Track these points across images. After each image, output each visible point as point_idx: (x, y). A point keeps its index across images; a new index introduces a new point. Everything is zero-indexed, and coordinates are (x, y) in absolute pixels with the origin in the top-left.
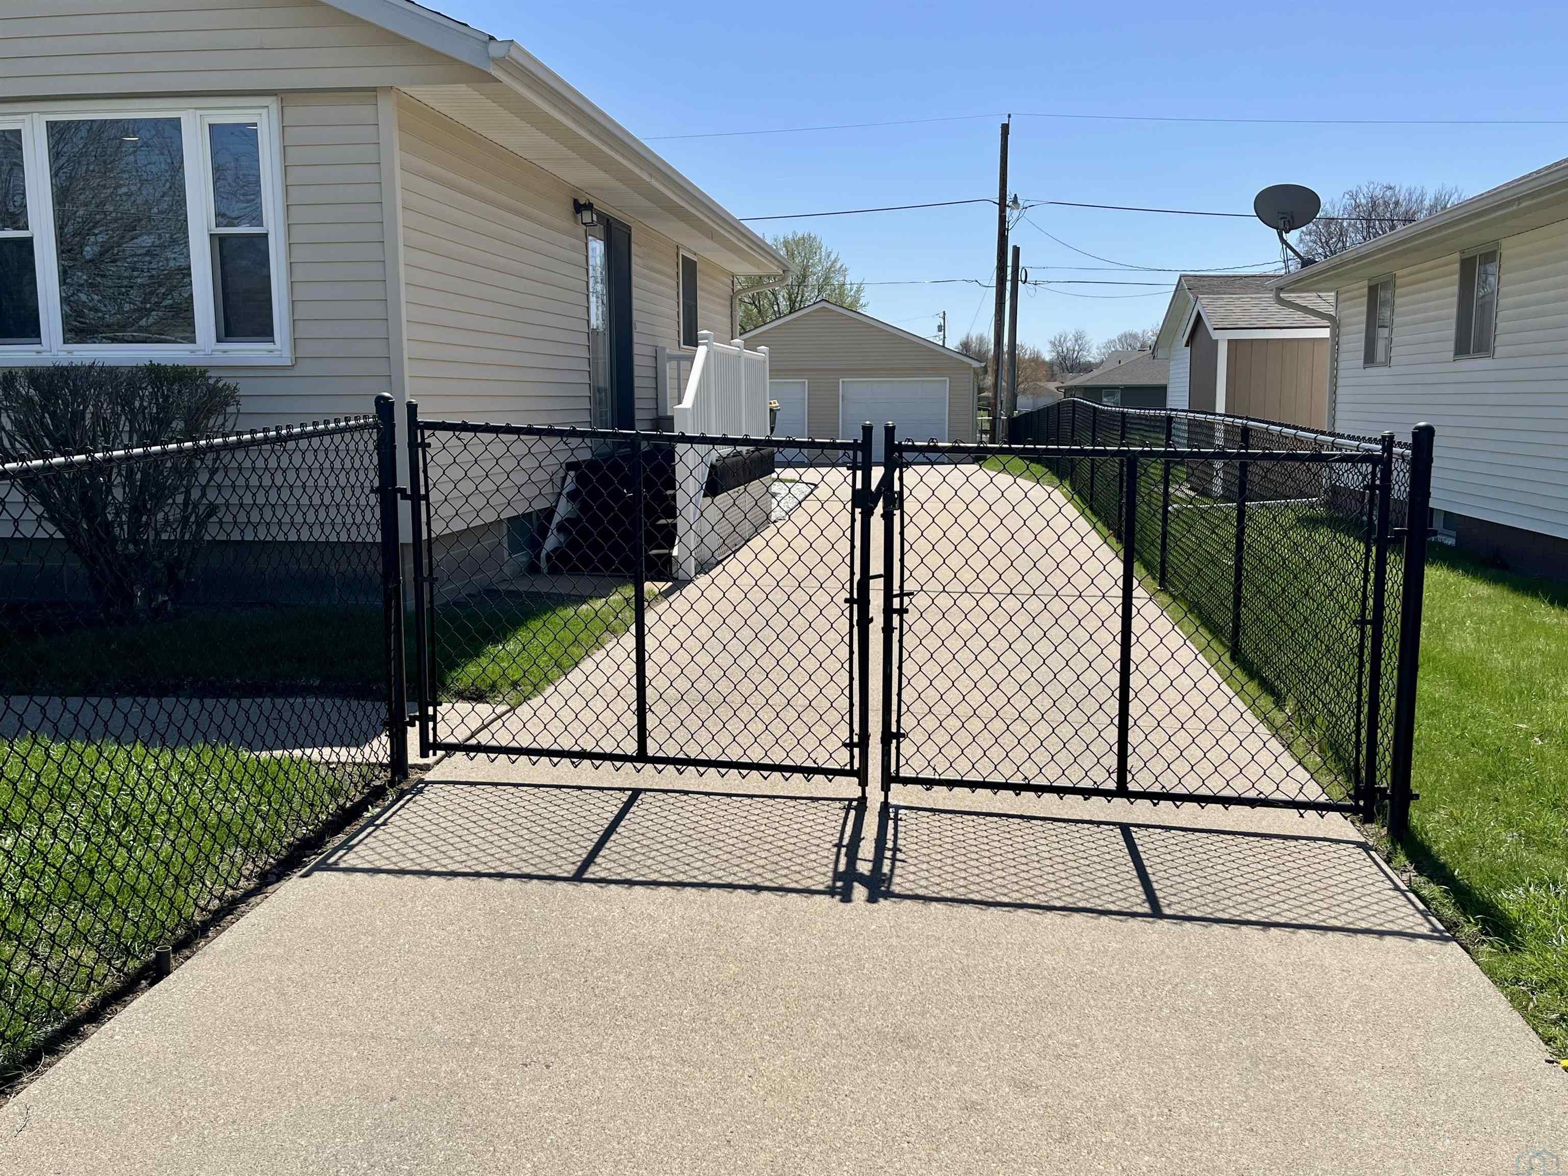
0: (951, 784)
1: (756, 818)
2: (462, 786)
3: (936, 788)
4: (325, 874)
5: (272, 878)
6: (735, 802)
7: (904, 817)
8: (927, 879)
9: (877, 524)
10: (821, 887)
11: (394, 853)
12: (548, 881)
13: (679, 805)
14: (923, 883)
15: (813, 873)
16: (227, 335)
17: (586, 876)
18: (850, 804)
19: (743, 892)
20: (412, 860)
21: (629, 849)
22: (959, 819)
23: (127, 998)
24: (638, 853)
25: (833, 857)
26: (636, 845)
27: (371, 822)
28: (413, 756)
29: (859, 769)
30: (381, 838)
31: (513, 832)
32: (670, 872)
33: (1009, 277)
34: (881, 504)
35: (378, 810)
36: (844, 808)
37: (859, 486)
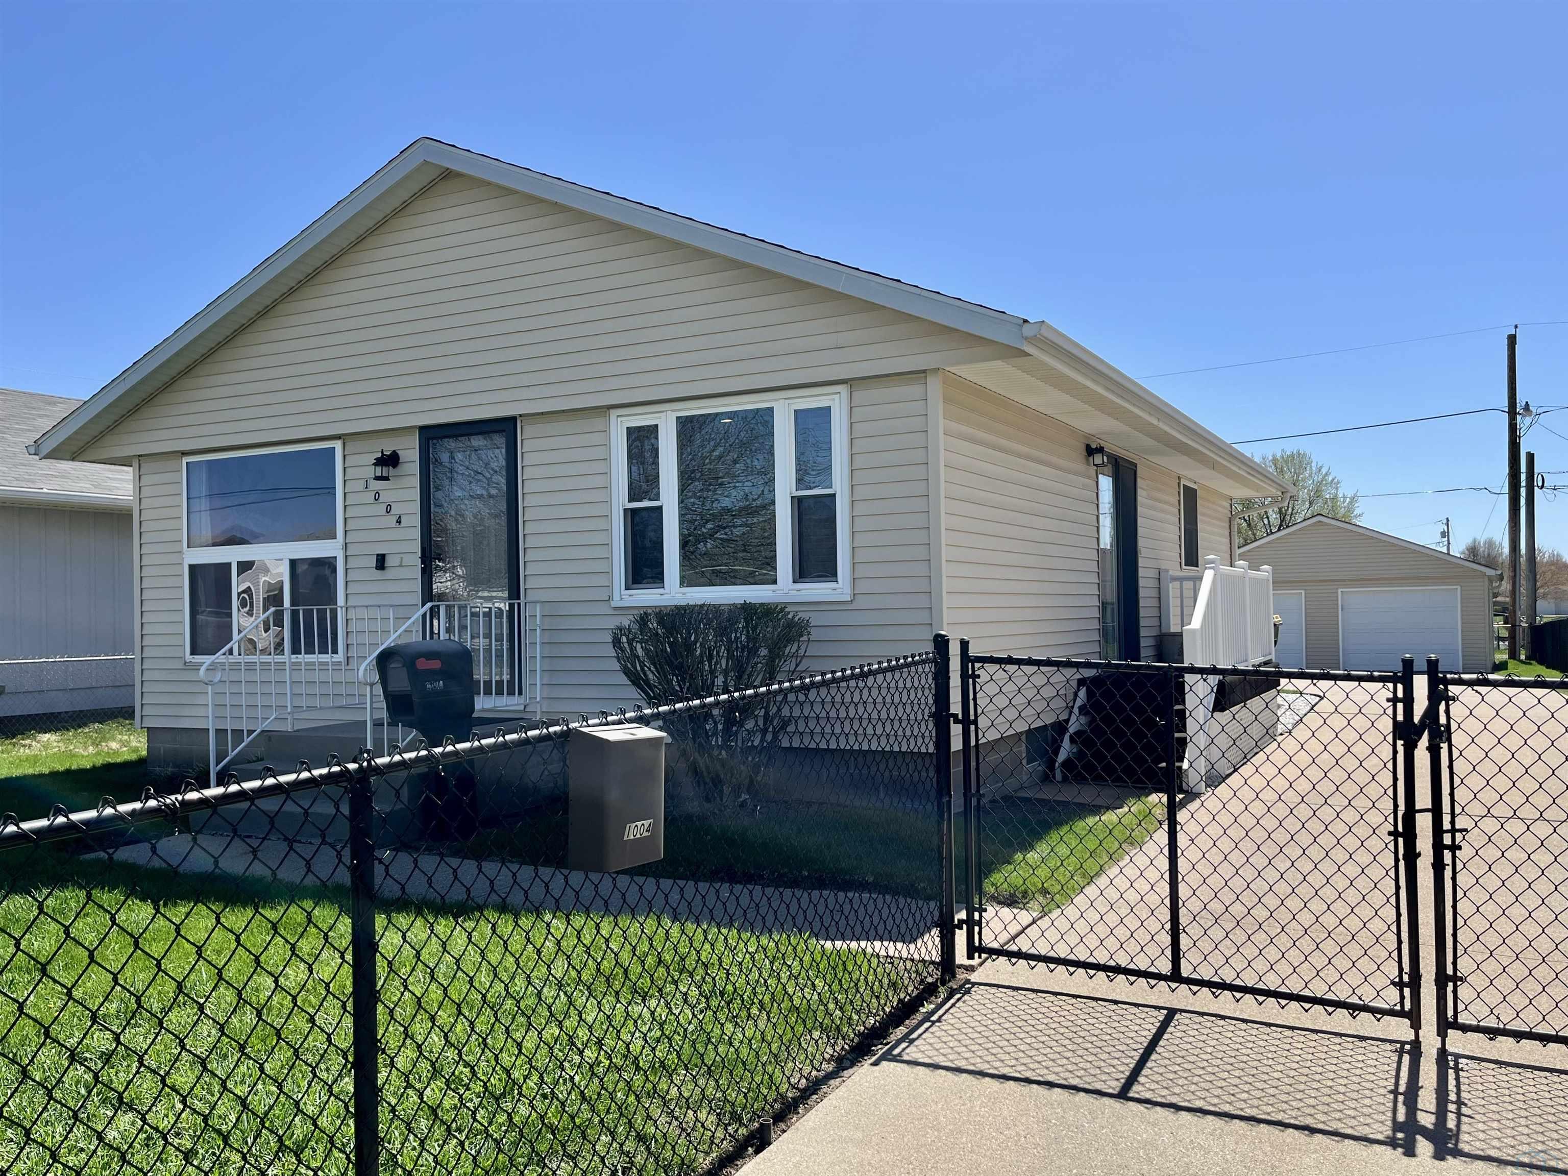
0: (1519, 1035)
1: (1299, 1052)
2: (1005, 990)
3: (1500, 1038)
4: (893, 1064)
5: (846, 1063)
6: (1275, 1033)
7: (1466, 1068)
8: (1499, 1139)
9: (1422, 756)
10: (1380, 1137)
11: (950, 1051)
12: (1095, 1096)
13: (1217, 1029)
14: (1496, 1143)
15: (1369, 1121)
16: (800, 577)
17: (1131, 1094)
18: (1402, 1047)
19: (1296, 1132)
20: (967, 1059)
21: (1171, 1072)
22: (1529, 1075)
23: (739, 1163)
24: (1181, 1077)
25: (1390, 1105)
26: (1177, 1068)
27: (927, 1017)
28: (961, 957)
29: (1411, 1010)
30: (938, 1034)
31: (1057, 1041)
32: (1216, 1101)
34: (1425, 736)
35: (932, 1006)
36: (1396, 1051)
37: (1400, 718)
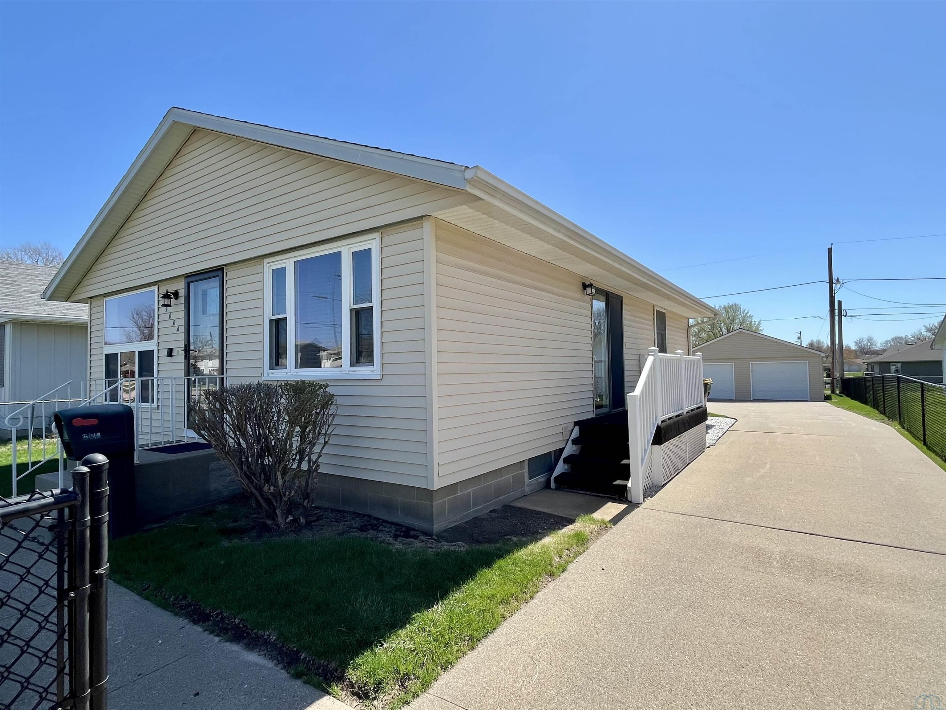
16: (356, 363)
33: (837, 314)
